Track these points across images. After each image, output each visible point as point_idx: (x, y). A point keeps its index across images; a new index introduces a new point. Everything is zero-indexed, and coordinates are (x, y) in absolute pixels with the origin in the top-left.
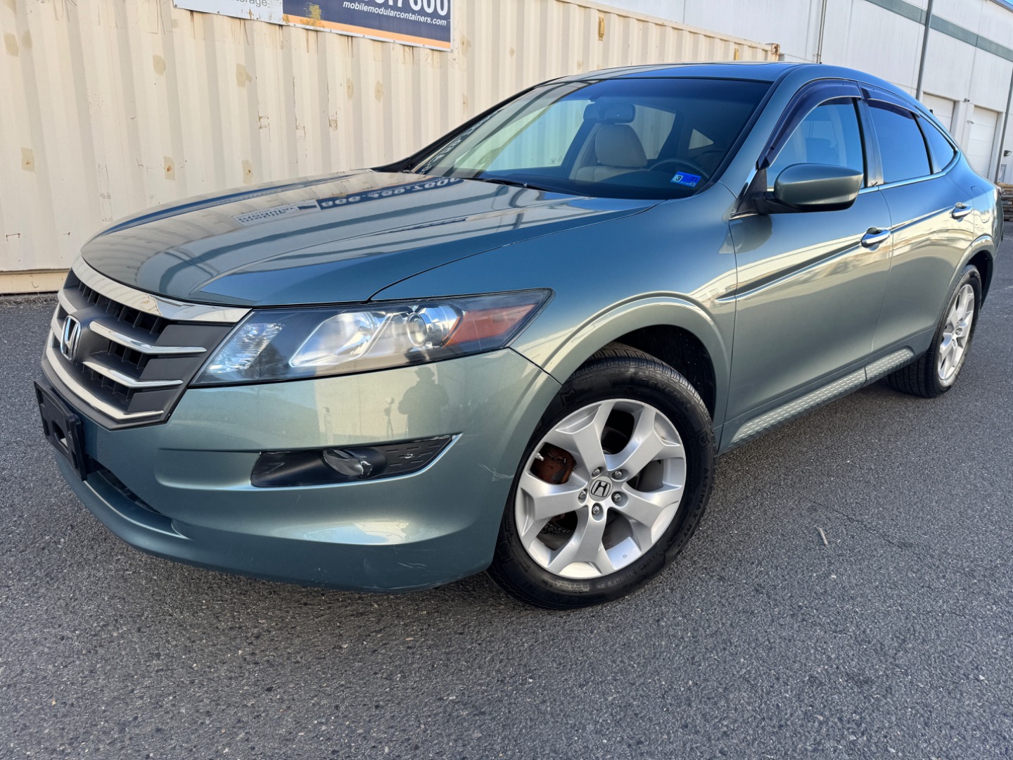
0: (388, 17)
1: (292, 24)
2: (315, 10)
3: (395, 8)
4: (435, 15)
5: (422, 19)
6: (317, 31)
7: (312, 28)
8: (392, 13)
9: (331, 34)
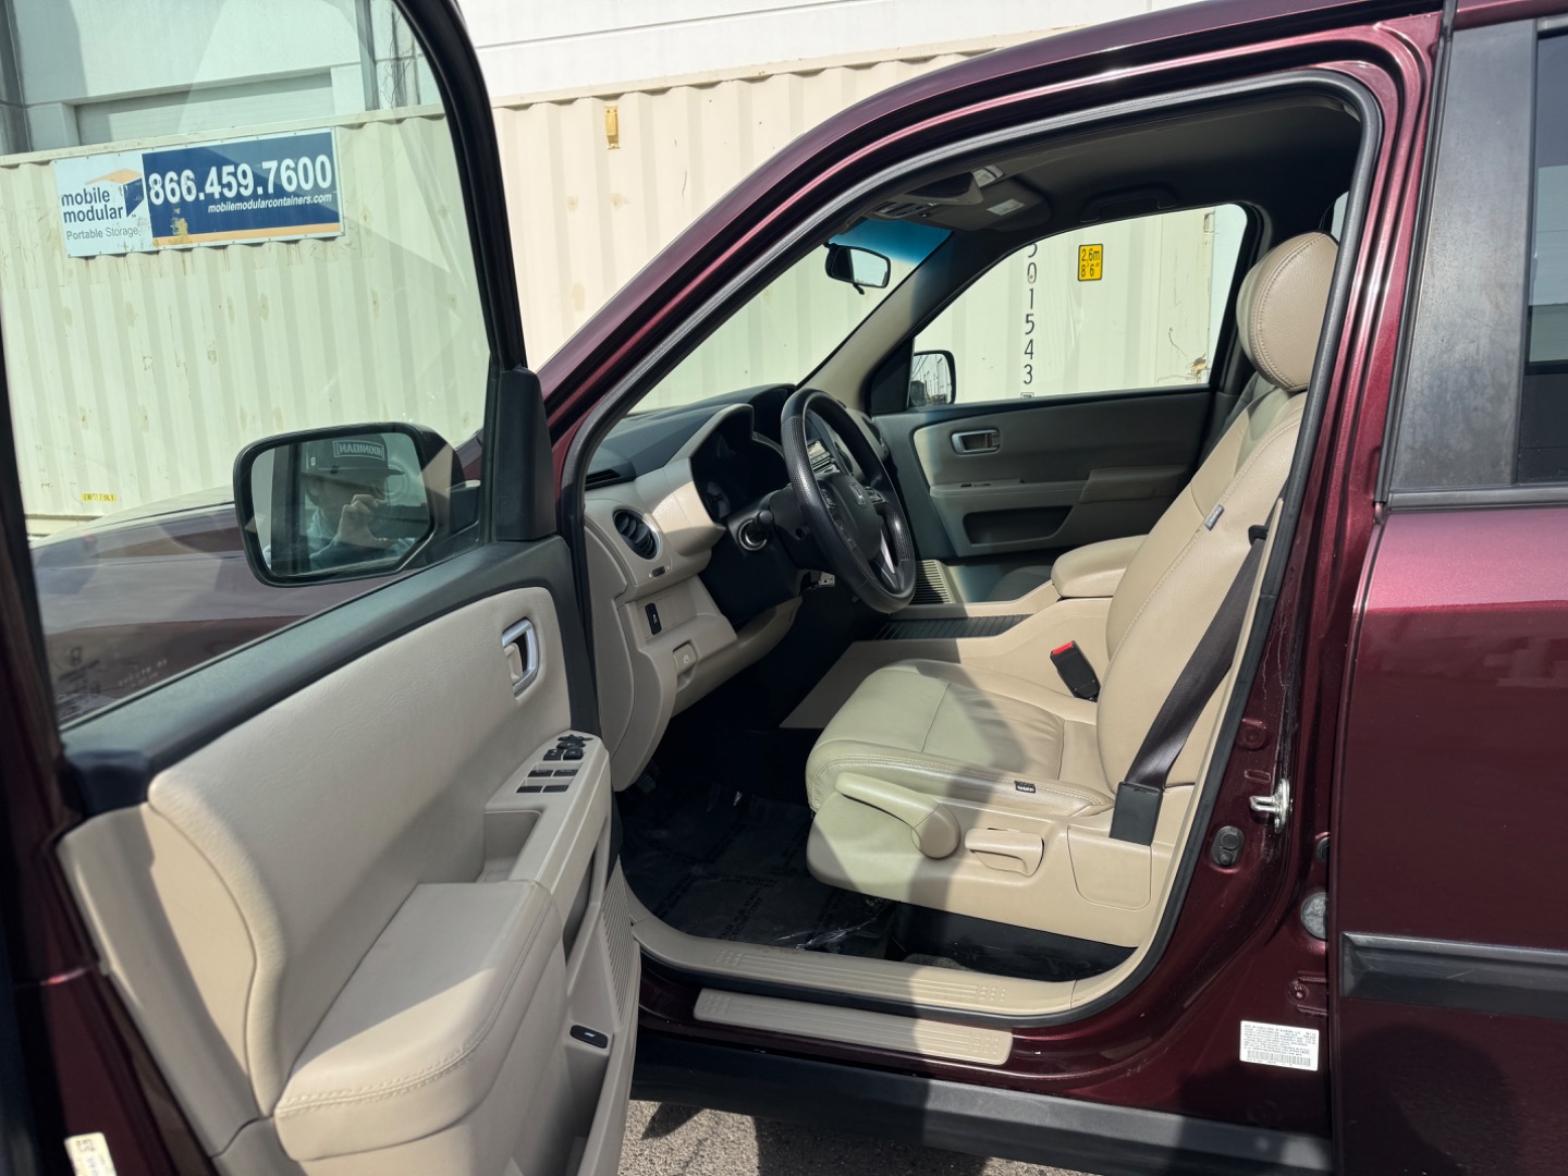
0: (259, 210)
1: (161, 248)
2: (181, 224)
3: (266, 196)
4: (317, 189)
5: (300, 201)
6: (190, 250)
7: (180, 246)
8: (263, 204)
9: (200, 249)
